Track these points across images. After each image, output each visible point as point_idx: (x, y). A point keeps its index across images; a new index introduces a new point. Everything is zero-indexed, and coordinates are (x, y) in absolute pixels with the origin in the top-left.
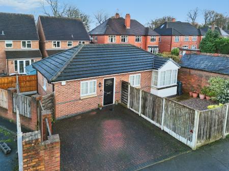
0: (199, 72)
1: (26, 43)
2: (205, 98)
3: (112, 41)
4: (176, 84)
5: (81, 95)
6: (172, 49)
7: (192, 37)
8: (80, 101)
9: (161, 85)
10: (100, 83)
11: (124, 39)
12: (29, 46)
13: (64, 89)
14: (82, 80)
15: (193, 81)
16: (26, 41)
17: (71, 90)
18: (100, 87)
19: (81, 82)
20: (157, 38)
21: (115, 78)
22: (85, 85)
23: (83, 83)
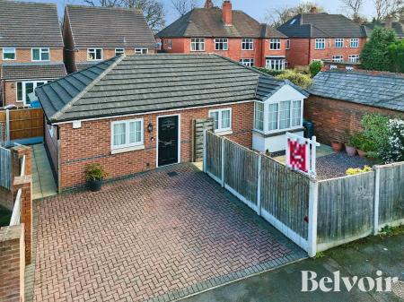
0: (343, 104)
1: (41, 52)
2: (357, 154)
3: (197, 48)
4: (301, 126)
5: (113, 147)
6: (311, 62)
7: (349, 41)
8: (111, 158)
9: (270, 129)
10: (150, 125)
11: (221, 45)
12: (45, 56)
13: (77, 136)
14: (115, 119)
15: (334, 121)
16: (40, 49)
17: (92, 137)
18: (149, 131)
19: (113, 123)
20: (282, 43)
21: (179, 115)
22: (119, 128)
23: (115, 125)
